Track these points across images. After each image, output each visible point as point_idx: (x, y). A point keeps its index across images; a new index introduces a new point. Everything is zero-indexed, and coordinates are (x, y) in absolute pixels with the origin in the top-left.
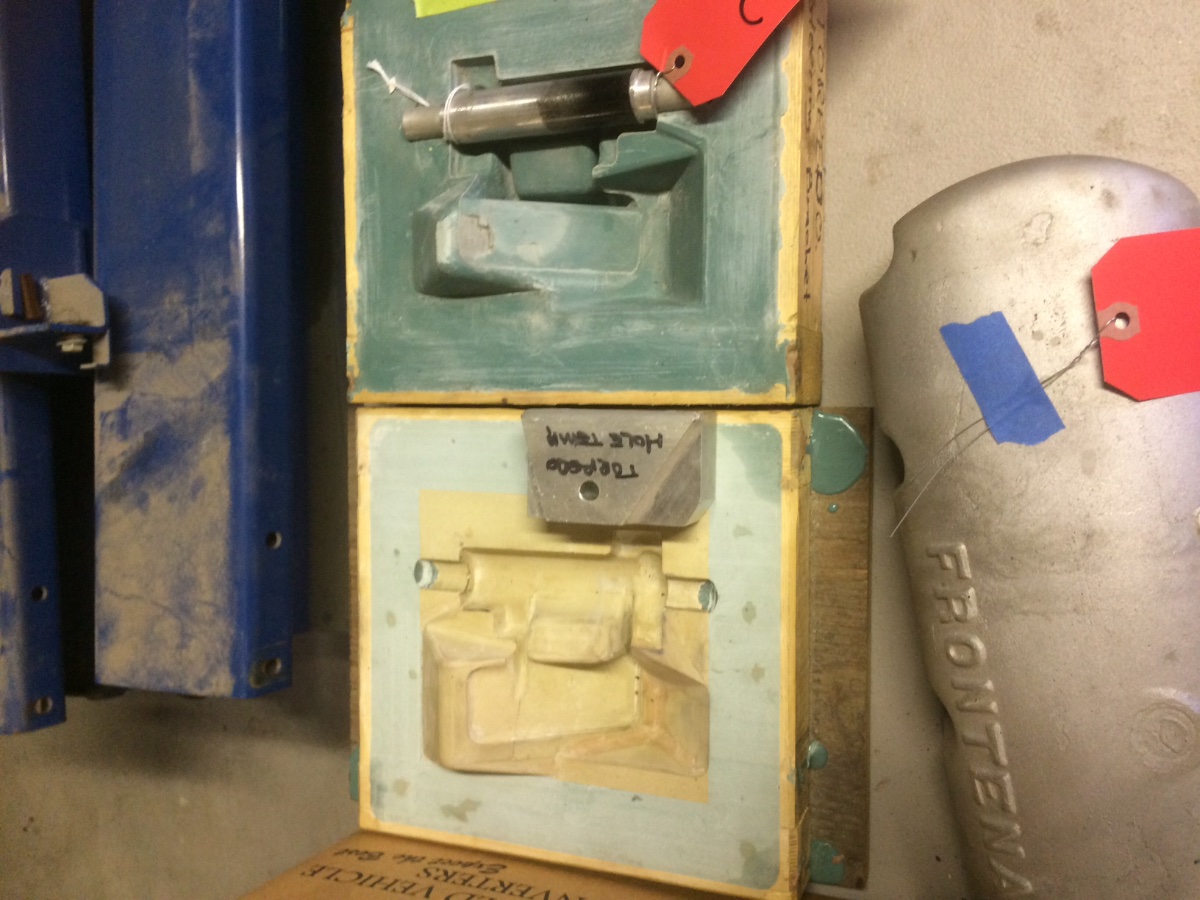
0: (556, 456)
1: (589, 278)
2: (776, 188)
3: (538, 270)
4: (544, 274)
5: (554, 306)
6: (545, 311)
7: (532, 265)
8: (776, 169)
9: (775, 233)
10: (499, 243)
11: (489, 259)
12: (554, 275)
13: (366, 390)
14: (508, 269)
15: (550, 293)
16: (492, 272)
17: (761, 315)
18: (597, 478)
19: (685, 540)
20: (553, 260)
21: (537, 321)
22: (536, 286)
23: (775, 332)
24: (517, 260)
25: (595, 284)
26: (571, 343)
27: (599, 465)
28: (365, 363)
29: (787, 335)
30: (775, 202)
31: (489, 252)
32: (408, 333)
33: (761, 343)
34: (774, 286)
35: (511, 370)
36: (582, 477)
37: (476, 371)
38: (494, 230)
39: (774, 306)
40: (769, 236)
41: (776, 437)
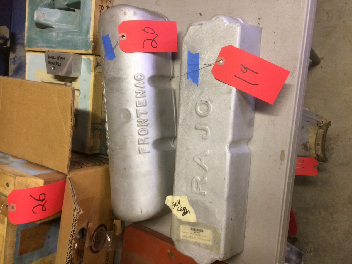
0: (49, 61)
1: (64, 26)
2: (91, 9)
3: (54, 23)
4: (55, 24)
5: (57, 31)
6: (55, 32)
7: (53, 22)
8: (91, 5)
9: (90, 18)
10: (46, 17)
11: (44, 20)
12: (58, 25)
13: (27, 48)
14: (47, 23)
15: (56, 28)
16: (44, 23)
17: (88, 35)
18: (55, 65)
19: (76, 81)
20: (57, 21)
21: (54, 34)
22: (54, 27)
23: (90, 39)
24: (50, 21)
25: (66, 27)
26: (59, 39)
27: (56, 63)
28: (27, 42)
29: (91, 40)
30: (91, 11)
31: (44, 19)
32: (34, 36)
33: (87, 41)
34: (90, 29)
35: (50, 44)
36: (53, 65)
37: (44, 44)
38: (45, 14)
39: (90, 33)
40: (90, 19)
41: (91, 60)
